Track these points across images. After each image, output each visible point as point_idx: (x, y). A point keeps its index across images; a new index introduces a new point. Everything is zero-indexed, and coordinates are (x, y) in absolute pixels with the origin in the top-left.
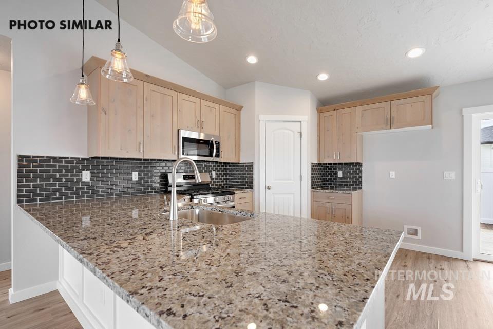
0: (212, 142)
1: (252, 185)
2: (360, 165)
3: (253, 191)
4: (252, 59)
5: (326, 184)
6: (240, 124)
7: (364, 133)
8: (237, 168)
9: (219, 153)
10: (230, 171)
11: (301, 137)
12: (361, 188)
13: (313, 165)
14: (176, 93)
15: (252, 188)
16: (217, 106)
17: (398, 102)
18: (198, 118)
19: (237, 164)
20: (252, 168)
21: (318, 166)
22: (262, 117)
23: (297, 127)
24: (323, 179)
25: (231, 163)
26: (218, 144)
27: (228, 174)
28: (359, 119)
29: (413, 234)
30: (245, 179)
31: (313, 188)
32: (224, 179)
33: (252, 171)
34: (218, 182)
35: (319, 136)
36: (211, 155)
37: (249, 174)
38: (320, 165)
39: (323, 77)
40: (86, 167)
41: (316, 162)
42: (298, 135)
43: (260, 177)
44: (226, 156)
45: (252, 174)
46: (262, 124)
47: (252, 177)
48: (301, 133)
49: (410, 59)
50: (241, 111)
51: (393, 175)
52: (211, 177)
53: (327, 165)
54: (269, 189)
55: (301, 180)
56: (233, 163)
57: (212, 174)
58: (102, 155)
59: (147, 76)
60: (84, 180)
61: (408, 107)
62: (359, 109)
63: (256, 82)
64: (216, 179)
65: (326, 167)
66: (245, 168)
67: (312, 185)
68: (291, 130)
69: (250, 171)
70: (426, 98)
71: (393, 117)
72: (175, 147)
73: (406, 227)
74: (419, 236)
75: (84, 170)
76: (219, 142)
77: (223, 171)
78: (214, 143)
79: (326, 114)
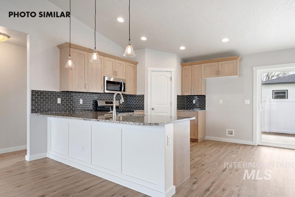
0: (121, 83)
1: (144, 108)
2: (204, 96)
3: (144, 111)
4: (144, 39)
5: (186, 107)
6: (136, 72)
7: (207, 78)
8: (134, 98)
9: (125, 89)
10: (130, 100)
11: (171, 80)
12: (205, 109)
13: (178, 96)
14: (103, 57)
15: (143, 109)
16: (124, 63)
17: (222, 63)
18: (114, 70)
19: (135, 96)
20: (144, 98)
21: (181, 97)
22: (149, 69)
23: (169, 75)
24: (185, 104)
25: (131, 95)
26: (124, 84)
27: (129, 101)
28: (202, 71)
29: (231, 134)
30: (139, 104)
31: (178, 109)
32: (127, 104)
33: (144, 100)
34: (124, 106)
35: (182, 80)
36: (121, 90)
37: (142, 101)
38: (182, 96)
39: (183, 48)
40: (59, 96)
41: (180, 94)
42: (169, 79)
43: (148, 103)
44: (129, 91)
45: (144, 101)
46: (149, 73)
47: (143, 103)
48: (171, 78)
49: (224, 43)
50: (137, 65)
51: (221, 102)
52: (120, 103)
53: (187, 96)
54: (153, 110)
55: (171, 105)
56: (132, 95)
57: (120, 101)
58: (70, 90)
59: (90, 49)
60: (58, 103)
61: (227, 66)
62: (203, 65)
63: (146, 49)
64: (122, 104)
65: (186, 97)
66: (139, 98)
67: (177, 108)
68: (166, 77)
69: (142, 99)
70: (234, 61)
71: (220, 71)
72: (102, 86)
73: (227, 130)
74: (233, 135)
75: (58, 98)
76: (125, 83)
77: (126, 100)
78: (123, 84)
79: (185, 67)
